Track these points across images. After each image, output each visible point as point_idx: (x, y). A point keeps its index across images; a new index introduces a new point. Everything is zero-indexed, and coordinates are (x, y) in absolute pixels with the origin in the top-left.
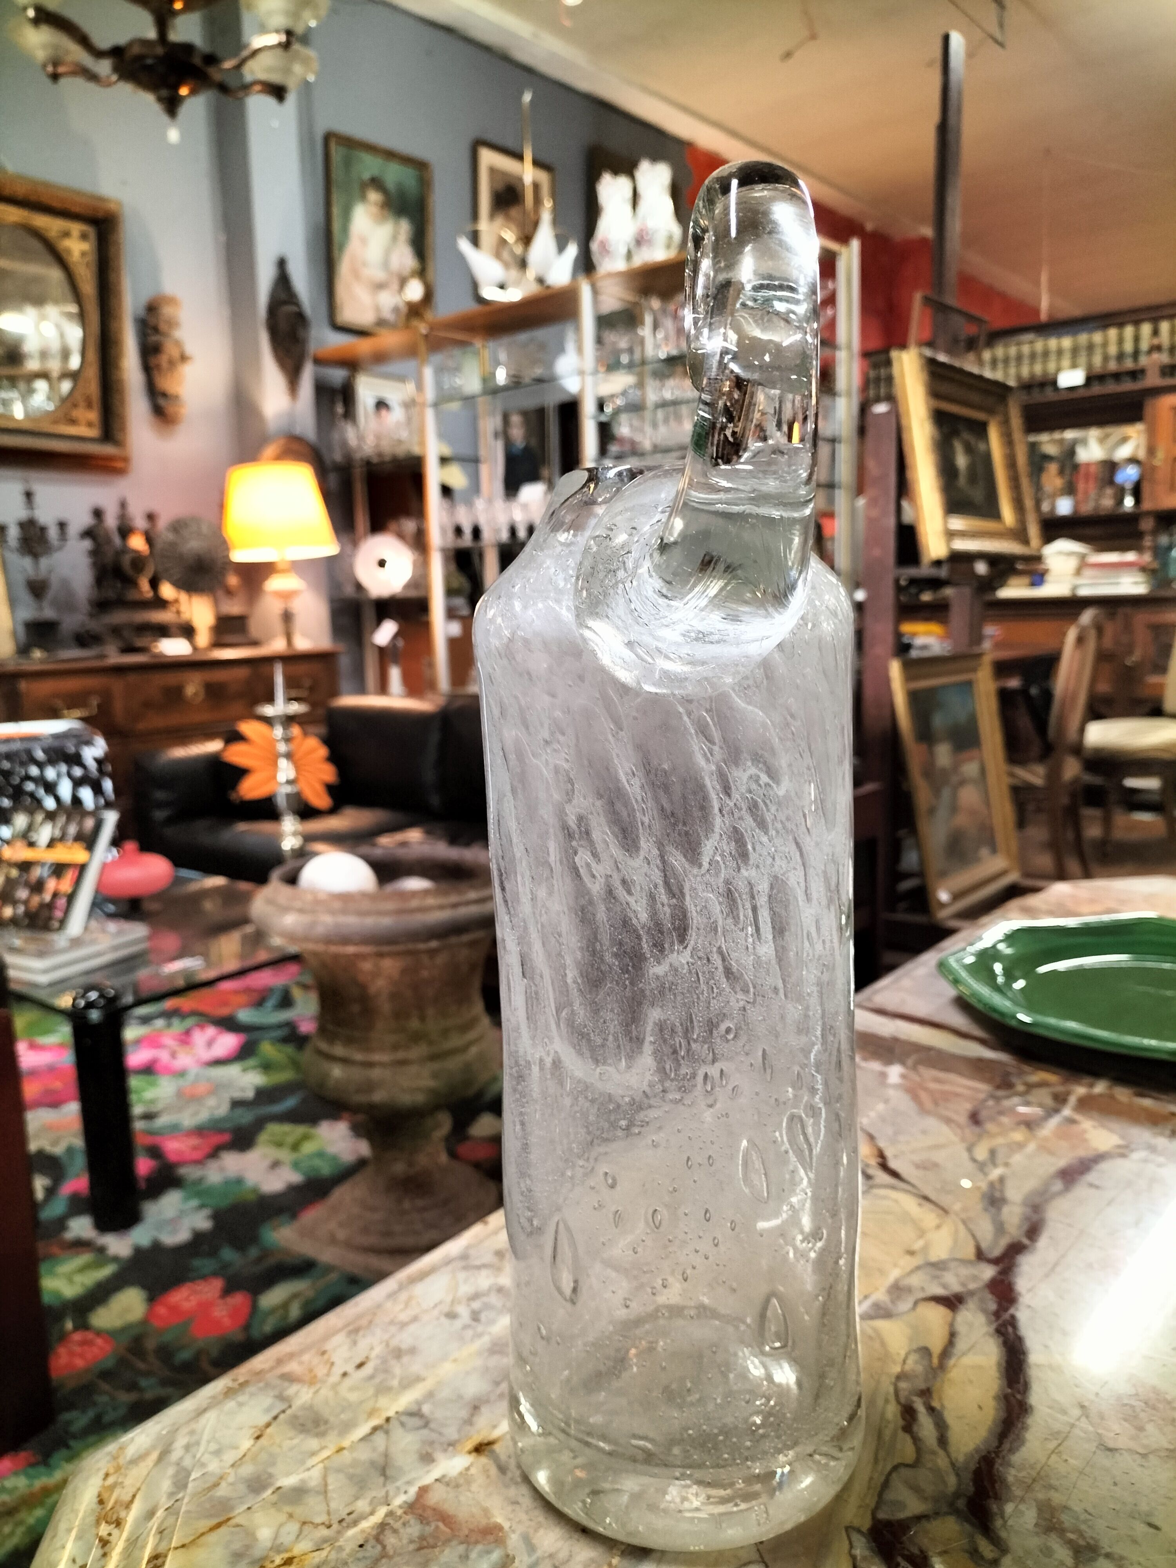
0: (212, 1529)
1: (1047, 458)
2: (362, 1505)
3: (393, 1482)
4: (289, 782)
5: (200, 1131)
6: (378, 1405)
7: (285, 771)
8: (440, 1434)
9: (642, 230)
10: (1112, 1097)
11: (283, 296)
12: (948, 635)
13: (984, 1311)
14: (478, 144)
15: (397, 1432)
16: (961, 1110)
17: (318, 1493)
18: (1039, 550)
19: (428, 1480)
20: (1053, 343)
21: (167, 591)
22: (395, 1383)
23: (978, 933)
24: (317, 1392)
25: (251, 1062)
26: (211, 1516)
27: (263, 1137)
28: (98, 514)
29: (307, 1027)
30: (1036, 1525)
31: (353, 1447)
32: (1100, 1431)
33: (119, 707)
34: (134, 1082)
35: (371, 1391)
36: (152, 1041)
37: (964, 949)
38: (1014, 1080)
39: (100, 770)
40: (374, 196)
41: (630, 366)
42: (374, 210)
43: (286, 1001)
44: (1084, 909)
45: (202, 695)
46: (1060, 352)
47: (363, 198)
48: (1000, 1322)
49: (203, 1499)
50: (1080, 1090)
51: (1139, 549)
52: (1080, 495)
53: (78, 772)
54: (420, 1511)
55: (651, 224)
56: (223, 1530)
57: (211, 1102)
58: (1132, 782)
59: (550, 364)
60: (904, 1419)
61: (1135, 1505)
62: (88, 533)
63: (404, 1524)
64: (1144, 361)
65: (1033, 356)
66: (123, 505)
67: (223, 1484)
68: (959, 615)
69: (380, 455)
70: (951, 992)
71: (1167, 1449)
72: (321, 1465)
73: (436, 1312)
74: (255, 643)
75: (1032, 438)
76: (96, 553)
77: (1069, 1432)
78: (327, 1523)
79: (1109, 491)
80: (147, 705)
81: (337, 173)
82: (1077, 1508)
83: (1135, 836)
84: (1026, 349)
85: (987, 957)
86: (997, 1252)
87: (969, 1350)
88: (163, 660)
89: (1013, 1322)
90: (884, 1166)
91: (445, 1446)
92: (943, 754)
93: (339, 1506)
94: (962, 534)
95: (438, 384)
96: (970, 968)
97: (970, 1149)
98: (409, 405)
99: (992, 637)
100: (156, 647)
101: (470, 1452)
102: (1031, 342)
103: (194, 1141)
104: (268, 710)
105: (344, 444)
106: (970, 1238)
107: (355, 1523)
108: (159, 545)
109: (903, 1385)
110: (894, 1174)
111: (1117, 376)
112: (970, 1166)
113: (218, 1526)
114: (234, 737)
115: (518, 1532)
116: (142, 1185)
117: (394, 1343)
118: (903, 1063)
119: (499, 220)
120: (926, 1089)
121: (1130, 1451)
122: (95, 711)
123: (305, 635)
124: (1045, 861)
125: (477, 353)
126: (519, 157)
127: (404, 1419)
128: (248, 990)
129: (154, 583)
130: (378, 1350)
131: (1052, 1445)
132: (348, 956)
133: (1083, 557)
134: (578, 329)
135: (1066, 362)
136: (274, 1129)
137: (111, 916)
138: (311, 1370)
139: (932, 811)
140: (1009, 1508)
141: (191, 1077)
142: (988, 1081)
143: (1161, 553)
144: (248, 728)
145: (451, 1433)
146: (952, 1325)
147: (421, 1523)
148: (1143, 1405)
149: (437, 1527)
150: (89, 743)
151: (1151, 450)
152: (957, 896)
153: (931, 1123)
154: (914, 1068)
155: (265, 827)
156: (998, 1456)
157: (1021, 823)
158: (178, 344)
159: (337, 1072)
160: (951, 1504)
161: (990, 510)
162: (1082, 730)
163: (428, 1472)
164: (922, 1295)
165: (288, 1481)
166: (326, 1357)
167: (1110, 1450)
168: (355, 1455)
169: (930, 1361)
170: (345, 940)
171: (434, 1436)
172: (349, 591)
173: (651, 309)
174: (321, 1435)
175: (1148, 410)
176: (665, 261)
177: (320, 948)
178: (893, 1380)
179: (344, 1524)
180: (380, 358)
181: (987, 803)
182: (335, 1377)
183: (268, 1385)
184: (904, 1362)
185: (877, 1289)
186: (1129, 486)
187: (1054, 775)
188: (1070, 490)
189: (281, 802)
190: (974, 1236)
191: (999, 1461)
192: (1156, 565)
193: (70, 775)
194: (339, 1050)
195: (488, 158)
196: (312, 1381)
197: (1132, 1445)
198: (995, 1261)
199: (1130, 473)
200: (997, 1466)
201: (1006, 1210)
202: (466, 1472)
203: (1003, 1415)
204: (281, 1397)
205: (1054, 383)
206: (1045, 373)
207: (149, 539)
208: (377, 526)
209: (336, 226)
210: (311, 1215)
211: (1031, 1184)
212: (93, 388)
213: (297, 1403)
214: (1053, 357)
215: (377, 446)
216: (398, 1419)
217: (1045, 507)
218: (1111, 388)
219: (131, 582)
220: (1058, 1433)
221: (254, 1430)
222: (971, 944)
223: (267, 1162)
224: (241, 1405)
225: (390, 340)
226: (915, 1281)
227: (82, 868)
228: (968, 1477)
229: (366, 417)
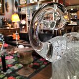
5: (11, 64)
21: (8, 24)
25: (14, 59)
45: (10, 31)
46: (71, 7)
52: (72, 18)
53: (1, 38)
95: (27, 9)
111: (75, 9)
114: (13, 35)
123: (18, 27)
151: (78, 15)
186: (76, 17)
192: (78, 23)
205: (71, 10)
207: (6, 20)
208: (23, 19)
219: (5, 23)
223: (16, 67)
227: (2, 46)
229: (22, 11)
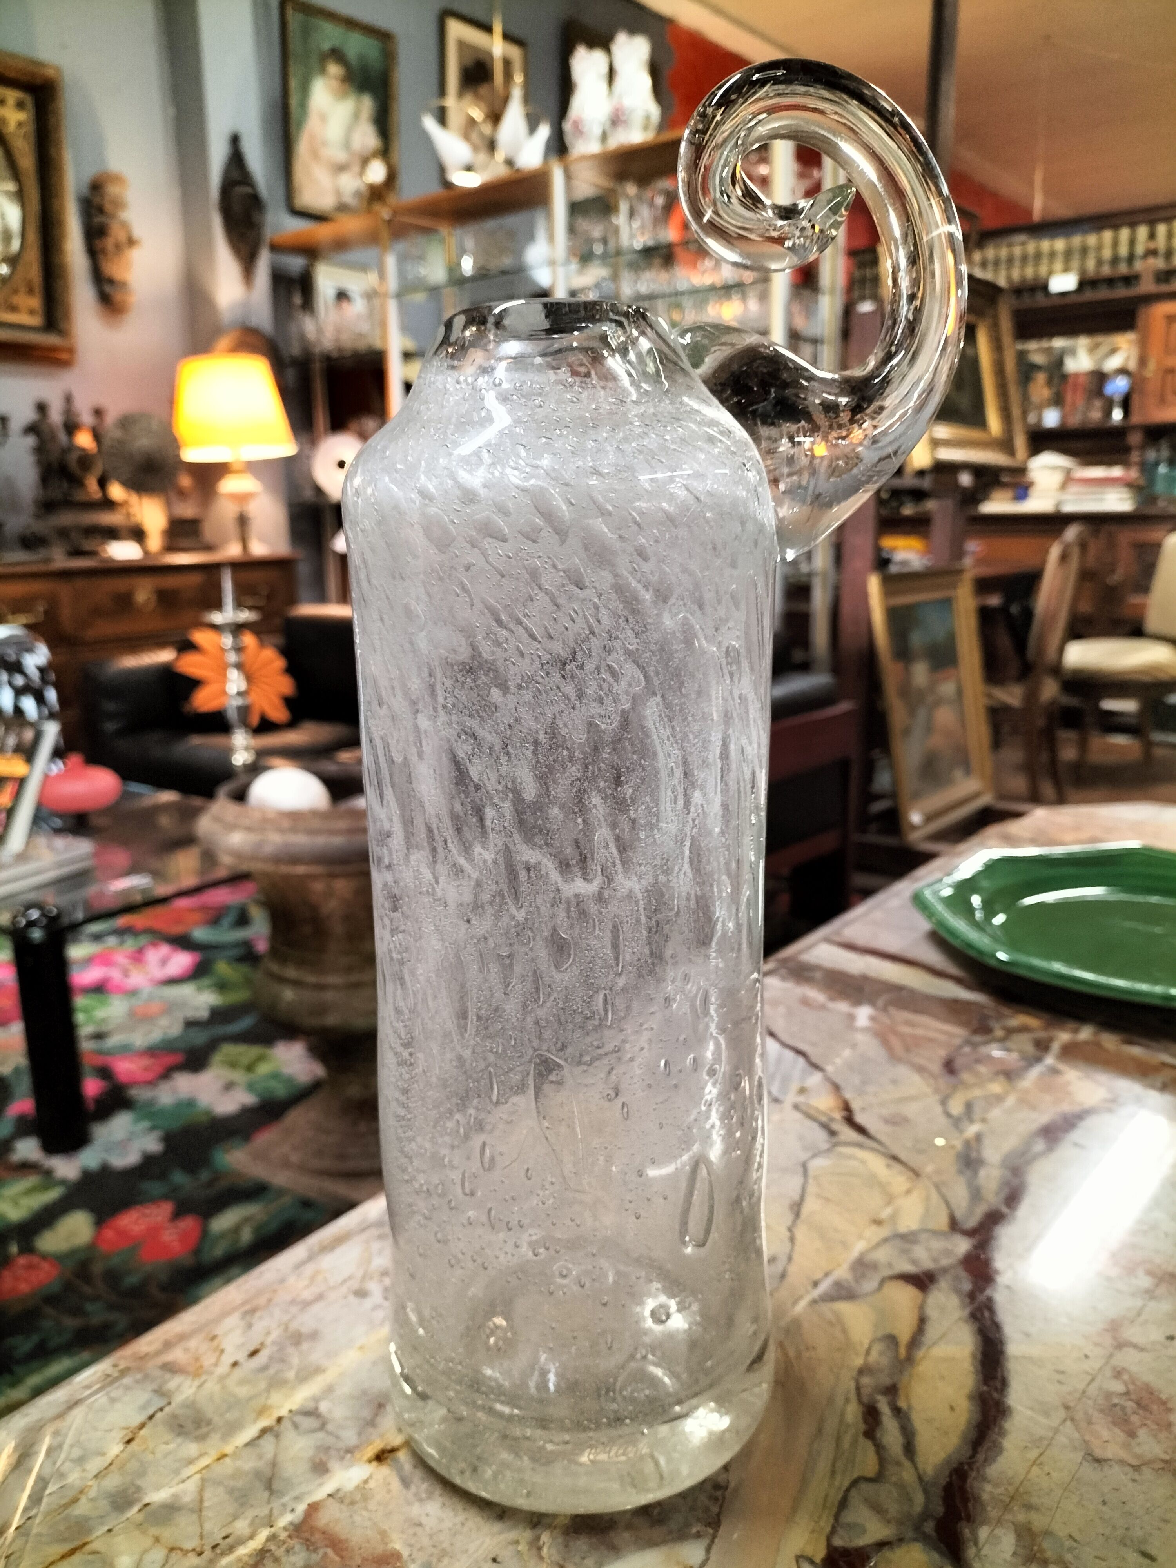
0: (63, 1557)
1: (1035, 367)
2: (241, 1526)
3: (279, 1498)
4: (239, 694)
5: (152, 1051)
6: (270, 1402)
7: (235, 682)
8: (338, 1437)
9: (617, 110)
10: (1098, 1044)
11: (236, 175)
12: (928, 551)
13: (958, 1291)
14: (445, 14)
15: (289, 1434)
16: (934, 1058)
17: (192, 1511)
18: (1025, 462)
19: (319, 1495)
20: (1045, 245)
21: (116, 491)
22: (291, 1375)
23: (955, 861)
24: (200, 1386)
25: (206, 981)
26: (65, 1540)
27: (217, 1058)
28: (42, 408)
29: (262, 946)
30: (1015, 1554)
31: (236, 1455)
32: (1087, 1438)
33: (66, 614)
34: (80, 1001)
35: (263, 1385)
36: (104, 960)
37: (941, 880)
38: (993, 1024)
39: (44, 680)
40: (334, 69)
41: (605, 256)
42: (335, 84)
43: (243, 920)
44: (1068, 837)
45: (153, 604)
46: (1052, 255)
47: (323, 71)
48: (976, 1305)
49: (58, 1517)
50: (1064, 1036)
51: (1125, 463)
52: (1068, 408)
53: (19, 681)
54: (306, 1535)
55: (628, 102)
56: (76, 1558)
57: (164, 1022)
58: (1110, 705)
59: (519, 253)
60: (865, 1421)
61: (1127, 1529)
62: (32, 429)
63: (288, 1551)
64: (1138, 266)
65: (1024, 259)
66: (68, 399)
67: (83, 1500)
68: (941, 528)
69: (340, 350)
70: (925, 926)
71: (1163, 1461)
72: (198, 1476)
73: (344, 1289)
74: (209, 548)
75: (1020, 346)
76: (40, 450)
77: (1052, 1438)
78: (198, 1549)
79: (1098, 404)
80: (97, 612)
81: (295, 44)
82: (1062, 1532)
83: (1111, 759)
84: (1017, 251)
85: (965, 888)
86: (972, 1223)
87: (941, 1338)
88: (112, 565)
89: (989, 1305)
90: (850, 1120)
91: (342, 1453)
92: (920, 672)
93: (214, 1529)
94: (947, 443)
95: (402, 274)
96: (948, 901)
97: (944, 1102)
98: (370, 295)
99: (974, 553)
100: (105, 551)
101: (370, 1461)
102: (1023, 244)
103: (146, 1062)
104: (217, 618)
105: (303, 337)
106: (943, 1206)
107: (231, 1549)
108: (107, 442)
109: (866, 1381)
110: (861, 1130)
111: (1110, 282)
112: (943, 1121)
113: (72, 1552)
114: (186, 646)
115: (419, 1562)
116: (91, 1106)
117: (294, 1326)
118: (872, 1003)
119: (468, 98)
120: (896, 1033)
121: (1122, 1462)
122: (40, 618)
123: (262, 539)
124: (1019, 783)
125: (442, 241)
126: (488, 29)
127: (299, 1419)
128: (203, 908)
129: (103, 483)
130: (275, 1335)
131: (1032, 1455)
132: (299, 876)
133: (1068, 471)
134: (549, 217)
135: (1058, 265)
136: (229, 1050)
137: (58, 831)
138: (197, 1359)
139: (907, 731)
140: (984, 1533)
141: (145, 994)
142: (964, 1024)
143: (1147, 469)
144: (200, 637)
145: (350, 1437)
146: (921, 1308)
147: (308, 1549)
148: (1134, 1405)
149: (326, 1554)
150: (30, 650)
151: (1143, 361)
152: (929, 818)
153: (903, 1071)
154: (885, 1009)
155: (215, 741)
156: (971, 1469)
157: (997, 743)
158: (125, 225)
159: (288, 994)
160: (917, 1528)
161: (976, 418)
162: (1061, 651)
163: (321, 1485)
164: (887, 1272)
165: (158, 1496)
166: (216, 1342)
167: (1098, 1461)
168: (239, 1463)
169: (897, 1351)
170: (295, 859)
171: (330, 1440)
172: (308, 494)
173: (627, 196)
174: (202, 1438)
175: (1141, 320)
176: (642, 144)
177: (269, 868)
178: (855, 1373)
179: (218, 1551)
180: (341, 245)
181: (963, 725)
182: (224, 1368)
183: (146, 1377)
184: (868, 1352)
185: (839, 1265)
186: (1118, 398)
187: (1031, 696)
188: (1058, 401)
189: (232, 715)
190: (947, 1203)
191: (973, 1474)
192: (1142, 482)
193: (10, 684)
194: (291, 972)
195: (456, 30)
196: (197, 1371)
197: (1123, 1454)
198: (970, 1233)
199: (1119, 386)
200: (969, 1481)
201: (982, 1173)
202: (363, 1488)
203: (977, 1417)
204: (160, 1392)
205: (1045, 287)
206: (1036, 278)
207: (97, 435)
208: (338, 425)
209: (294, 101)
210: (265, 1138)
211: (1011, 1143)
212: (33, 271)
213: (178, 1399)
214: (1045, 260)
215: (337, 340)
216: (291, 1419)
217: (1032, 419)
218: (1103, 294)
219: (77, 482)
220: (1041, 1439)
221: (125, 1432)
222: (949, 874)
223: (219, 1084)
224: (113, 1400)
225: (350, 225)
226: (882, 1255)
227: (21, 782)
228: (937, 1493)
229: (326, 307)
